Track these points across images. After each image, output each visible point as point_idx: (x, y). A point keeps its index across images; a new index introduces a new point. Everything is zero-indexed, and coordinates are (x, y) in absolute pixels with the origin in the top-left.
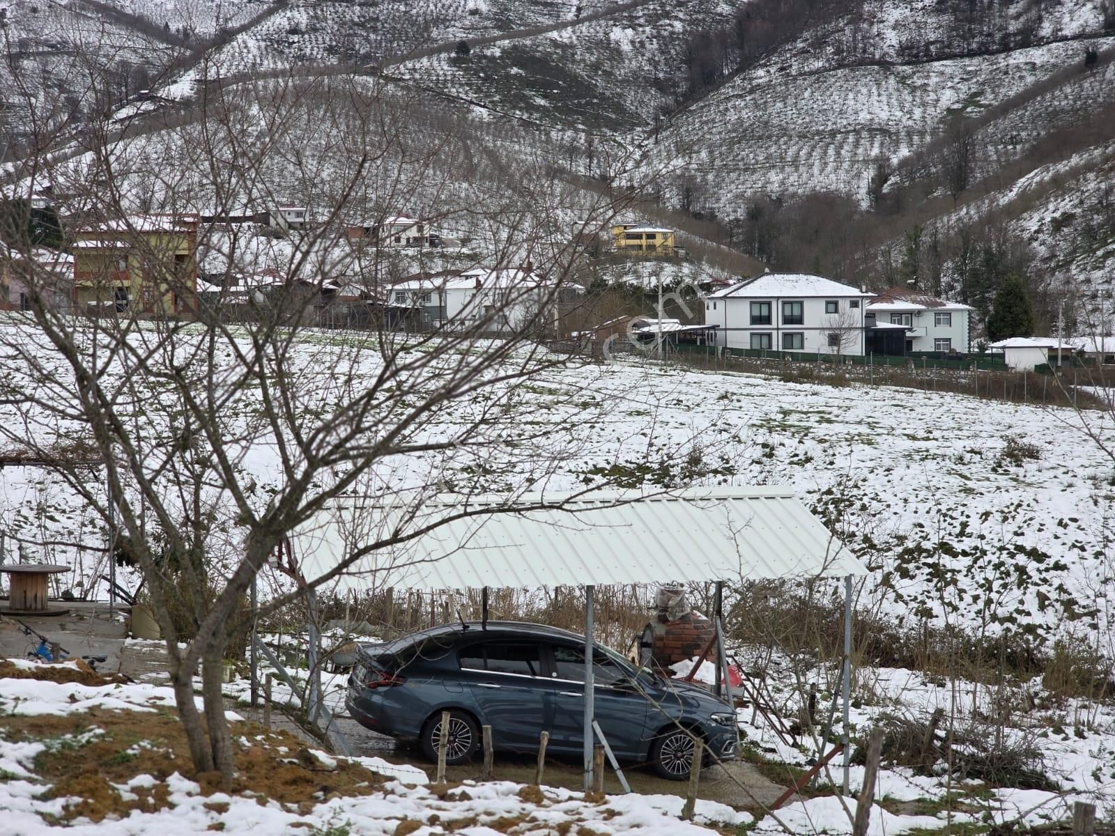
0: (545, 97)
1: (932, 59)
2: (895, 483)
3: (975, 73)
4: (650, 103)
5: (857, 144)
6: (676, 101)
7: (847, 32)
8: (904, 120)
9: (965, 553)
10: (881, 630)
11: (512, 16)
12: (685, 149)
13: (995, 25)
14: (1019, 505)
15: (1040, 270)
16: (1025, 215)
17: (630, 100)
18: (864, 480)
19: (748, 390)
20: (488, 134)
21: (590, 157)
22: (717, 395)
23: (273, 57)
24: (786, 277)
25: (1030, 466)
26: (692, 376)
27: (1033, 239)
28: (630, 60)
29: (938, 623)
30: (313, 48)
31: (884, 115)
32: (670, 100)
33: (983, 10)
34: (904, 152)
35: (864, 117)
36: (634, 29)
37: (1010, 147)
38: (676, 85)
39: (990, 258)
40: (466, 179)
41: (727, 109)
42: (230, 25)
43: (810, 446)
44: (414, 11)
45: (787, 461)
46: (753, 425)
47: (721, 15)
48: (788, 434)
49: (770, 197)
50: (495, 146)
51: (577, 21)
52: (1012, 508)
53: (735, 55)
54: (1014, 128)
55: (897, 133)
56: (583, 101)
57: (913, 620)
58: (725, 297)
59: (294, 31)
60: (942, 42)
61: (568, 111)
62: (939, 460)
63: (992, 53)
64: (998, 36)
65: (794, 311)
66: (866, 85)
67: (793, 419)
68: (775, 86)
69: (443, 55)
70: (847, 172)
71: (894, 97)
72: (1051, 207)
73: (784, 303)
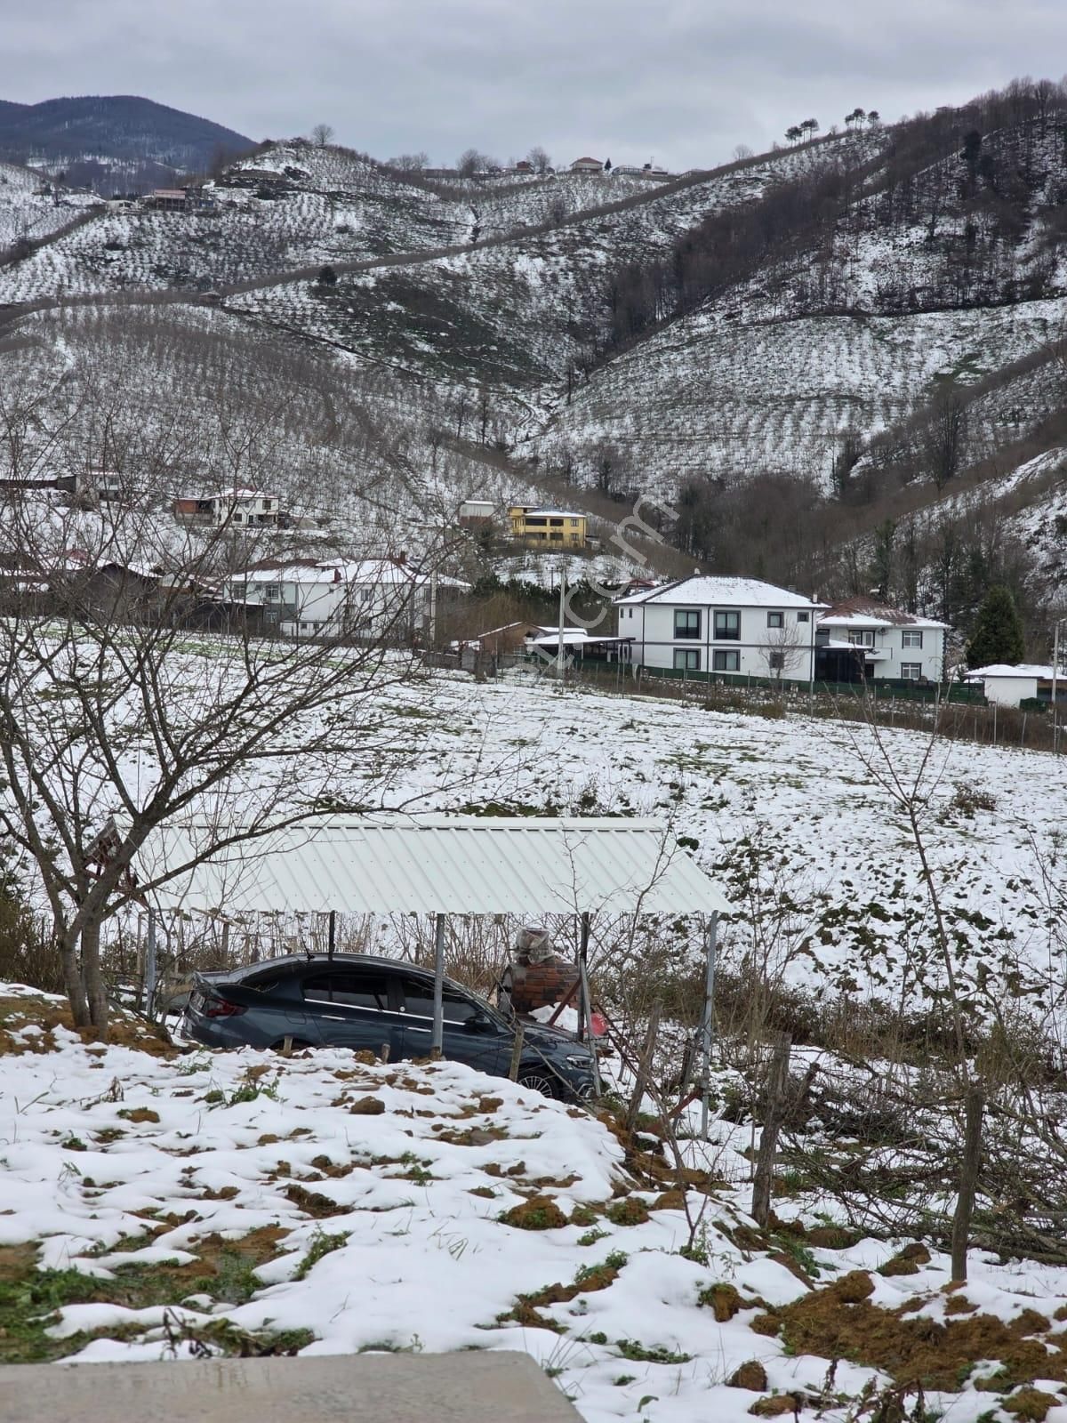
0: (429, 341)
1: (917, 310)
2: (823, 833)
3: (972, 330)
4: (560, 353)
5: (820, 415)
6: (596, 352)
7: (813, 272)
8: (880, 385)
9: (897, 917)
10: (795, 1003)
11: (391, 236)
12: (602, 413)
13: (997, 270)
14: (964, 863)
15: (1040, 580)
16: (1024, 511)
17: (537, 349)
18: (787, 829)
19: (660, 719)
20: (355, 386)
21: (485, 420)
22: (620, 724)
23: (86, 278)
24: (720, 580)
25: (983, 817)
26: (595, 699)
27: (1032, 542)
28: (539, 298)
29: (862, 997)
30: (136, 268)
31: (855, 379)
32: (587, 350)
33: (983, 250)
34: (879, 426)
35: (830, 380)
36: (545, 259)
37: (1011, 425)
38: (595, 331)
39: (978, 566)
40: (326, 444)
41: (659, 365)
42: (31, 234)
43: (727, 788)
44: (267, 226)
45: (699, 805)
46: (662, 761)
47: (655, 244)
48: (703, 772)
49: (709, 477)
50: (365, 401)
51: (474, 246)
52: (956, 866)
53: (673, 295)
54: (1017, 401)
55: (871, 402)
56: (478, 349)
57: (833, 993)
58: (644, 603)
59: (113, 246)
60: (931, 289)
61: (457, 359)
62: (877, 808)
63: (993, 305)
64: (1001, 284)
65: (729, 624)
66: (834, 340)
67: (709, 756)
68: (720, 337)
69: (302, 284)
70: (807, 449)
71: (869, 356)
72: (1057, 502)
73: (717, 613)
